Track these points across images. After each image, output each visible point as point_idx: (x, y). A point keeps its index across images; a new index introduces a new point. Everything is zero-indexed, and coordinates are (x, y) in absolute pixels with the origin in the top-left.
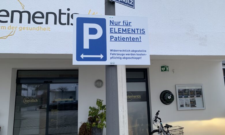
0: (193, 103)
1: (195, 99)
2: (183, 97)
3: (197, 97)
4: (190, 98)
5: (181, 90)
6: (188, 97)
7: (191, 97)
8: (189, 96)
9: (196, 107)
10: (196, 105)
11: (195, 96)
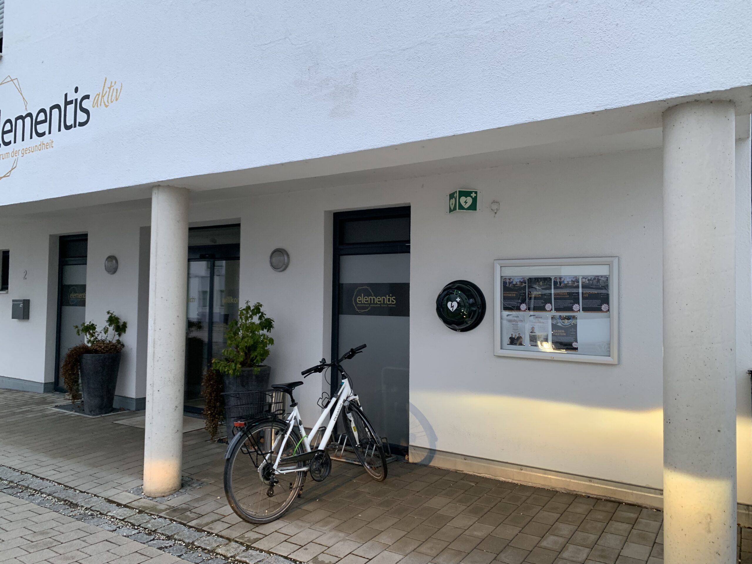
0: (562, 332)
1: (574, 318)
2: (523, 307)
3: (585, 309)
4: (554, 313)
5: (516, 281)
6: (543, 309)
7: (557, 310)
8: (548, 306)
9: (576, 349)
10: (574, 345)
11: (576, 307)
